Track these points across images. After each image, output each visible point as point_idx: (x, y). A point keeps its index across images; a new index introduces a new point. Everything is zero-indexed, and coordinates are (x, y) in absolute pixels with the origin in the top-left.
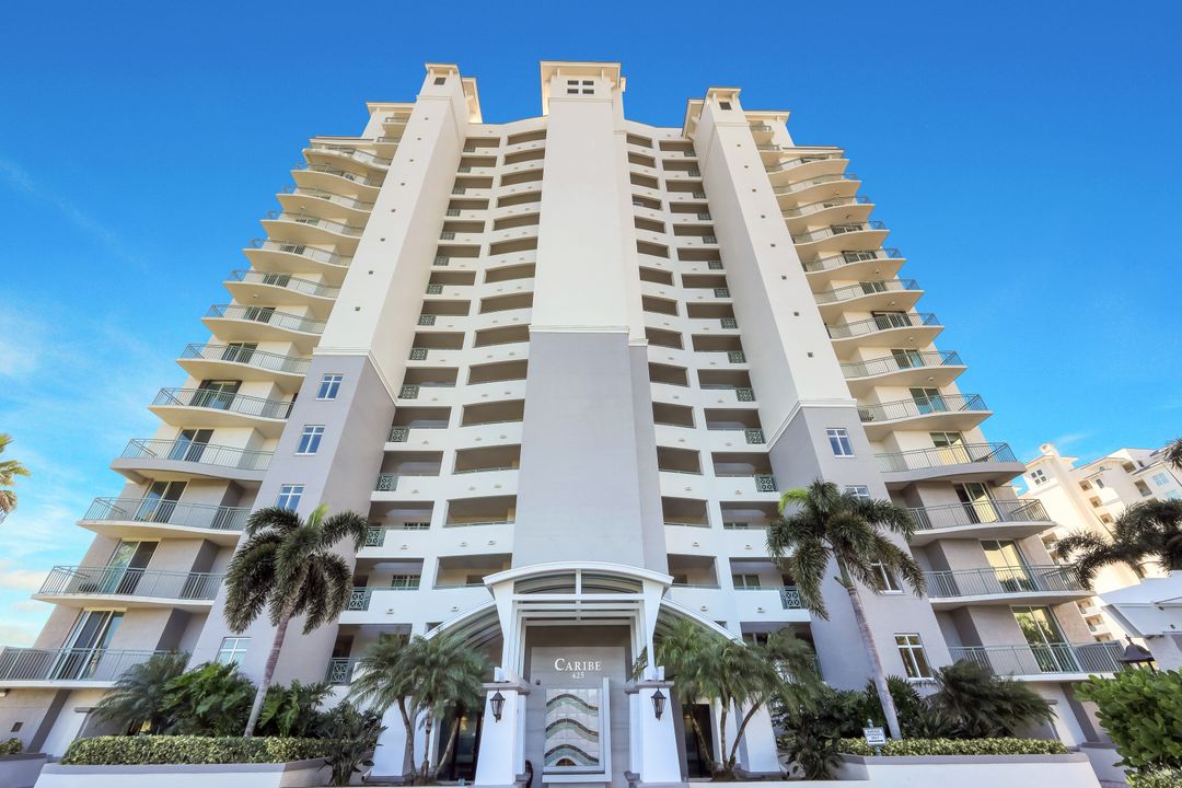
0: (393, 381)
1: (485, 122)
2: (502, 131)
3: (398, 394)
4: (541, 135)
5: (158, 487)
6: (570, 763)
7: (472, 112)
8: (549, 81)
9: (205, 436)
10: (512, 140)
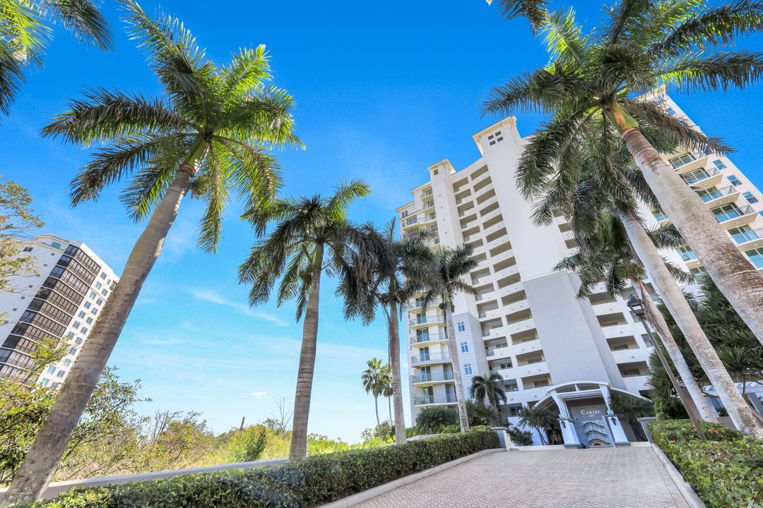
0: (475, 313)
1: (457, 171)
2: (466, 173)
3: (478, 317)
4: (485, 169)
5: (423, 369)
6: (599, 444)
7: (450, 170)
8: (479, 140)
9: (427, 349)
10: (474, 176)
